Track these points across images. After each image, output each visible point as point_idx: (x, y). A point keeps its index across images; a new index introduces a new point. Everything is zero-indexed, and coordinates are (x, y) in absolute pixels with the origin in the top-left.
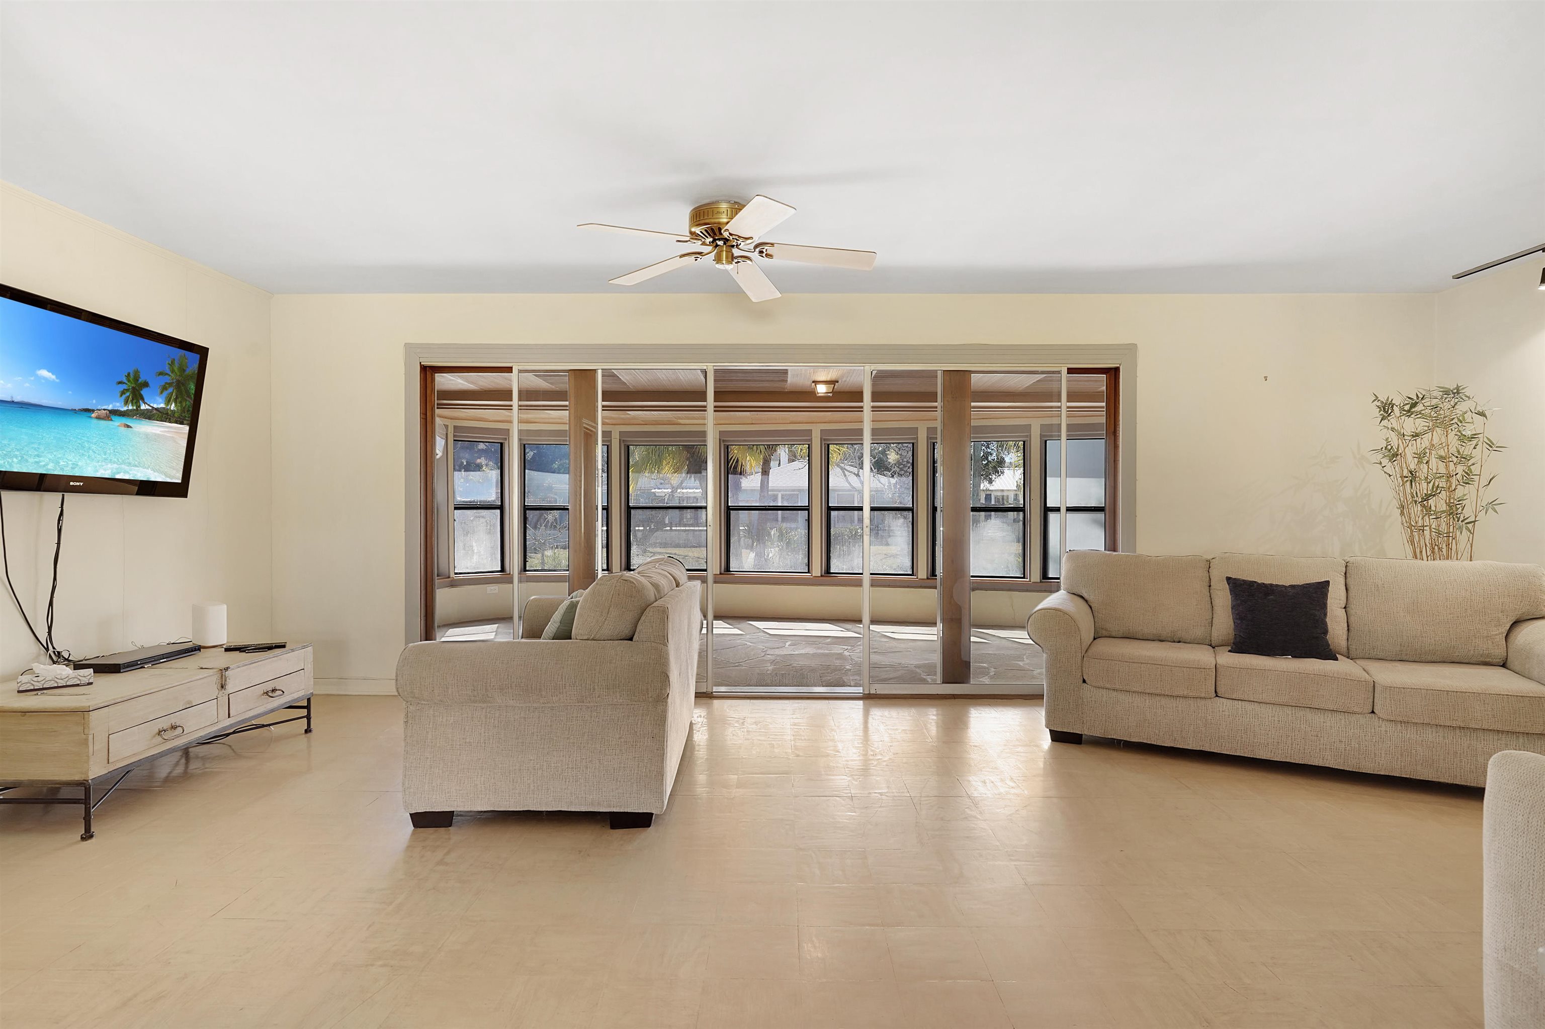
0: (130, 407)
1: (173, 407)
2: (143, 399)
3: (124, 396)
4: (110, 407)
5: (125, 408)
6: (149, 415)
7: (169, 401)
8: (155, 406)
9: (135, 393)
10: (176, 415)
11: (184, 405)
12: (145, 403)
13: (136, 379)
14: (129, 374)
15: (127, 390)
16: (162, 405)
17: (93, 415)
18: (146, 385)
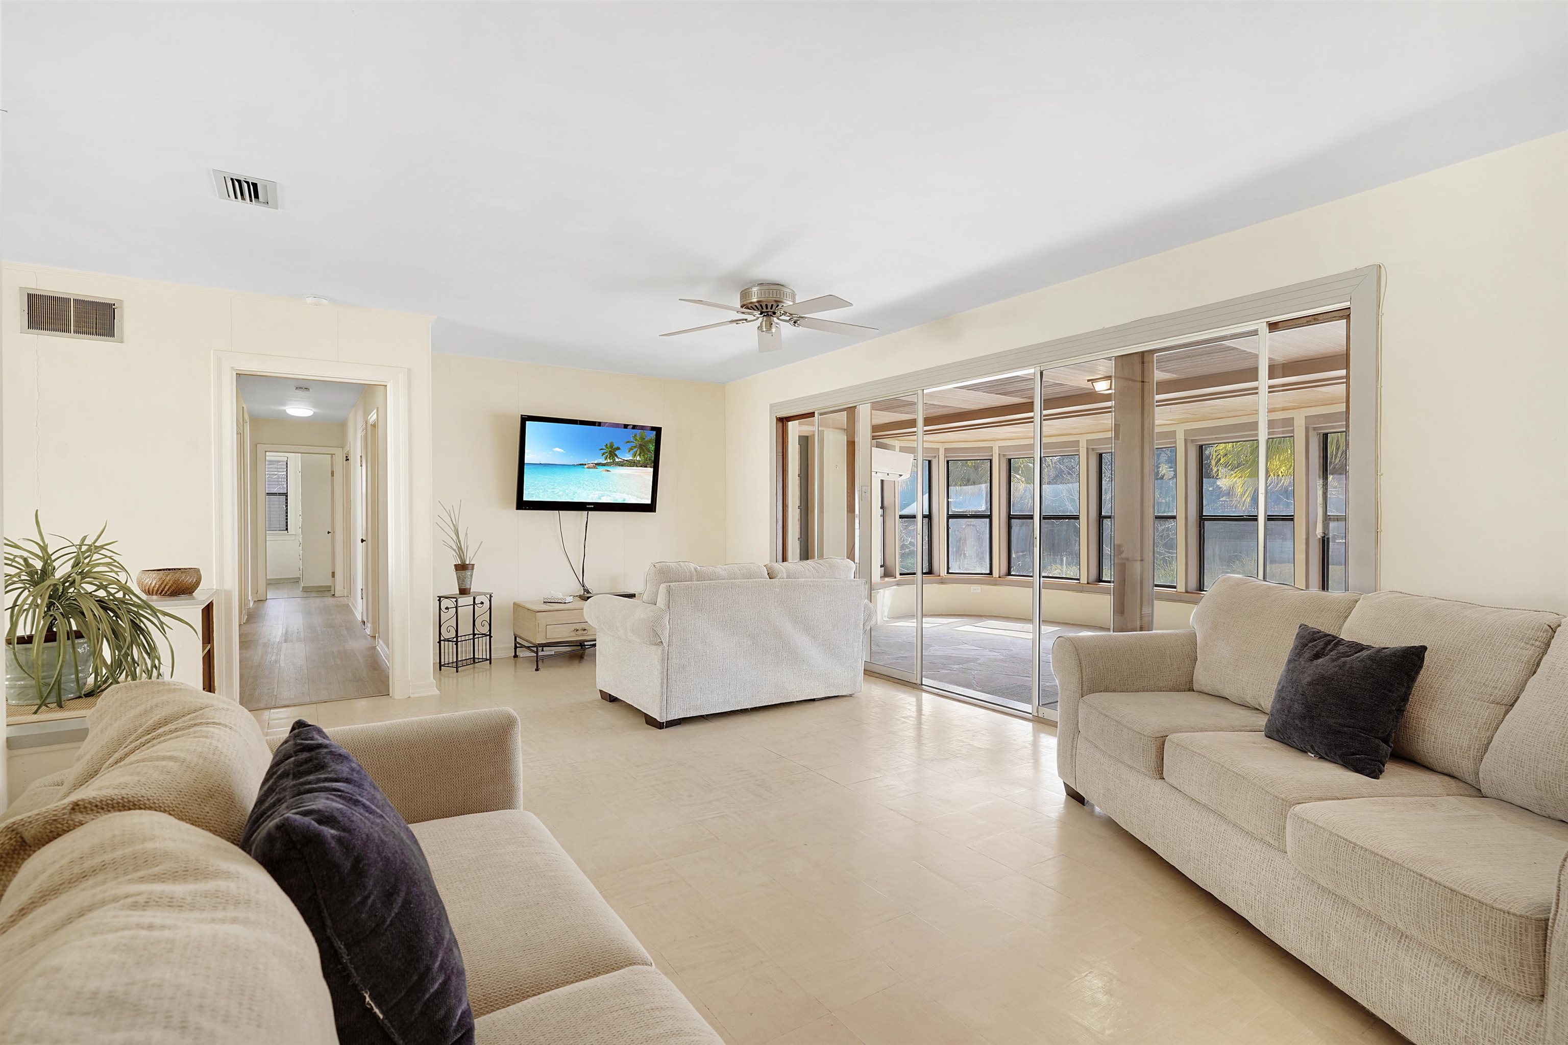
0: (609, 461)
1: (638, 458)
2: (617, 456)
3: (604, 456)
4: (596, 462)
5: (606, 462)
6: (622, 464)
7: (635, 455)
8: (626, 459)
9: (612, 452)
10: (641, 463)
11: (646, 456)
12: (618, 458)
13: (611, 447)
14: (607, 445)
15: (606, 453)
16: (631, 458)
17: (586, 467)
18: (618, 449)
